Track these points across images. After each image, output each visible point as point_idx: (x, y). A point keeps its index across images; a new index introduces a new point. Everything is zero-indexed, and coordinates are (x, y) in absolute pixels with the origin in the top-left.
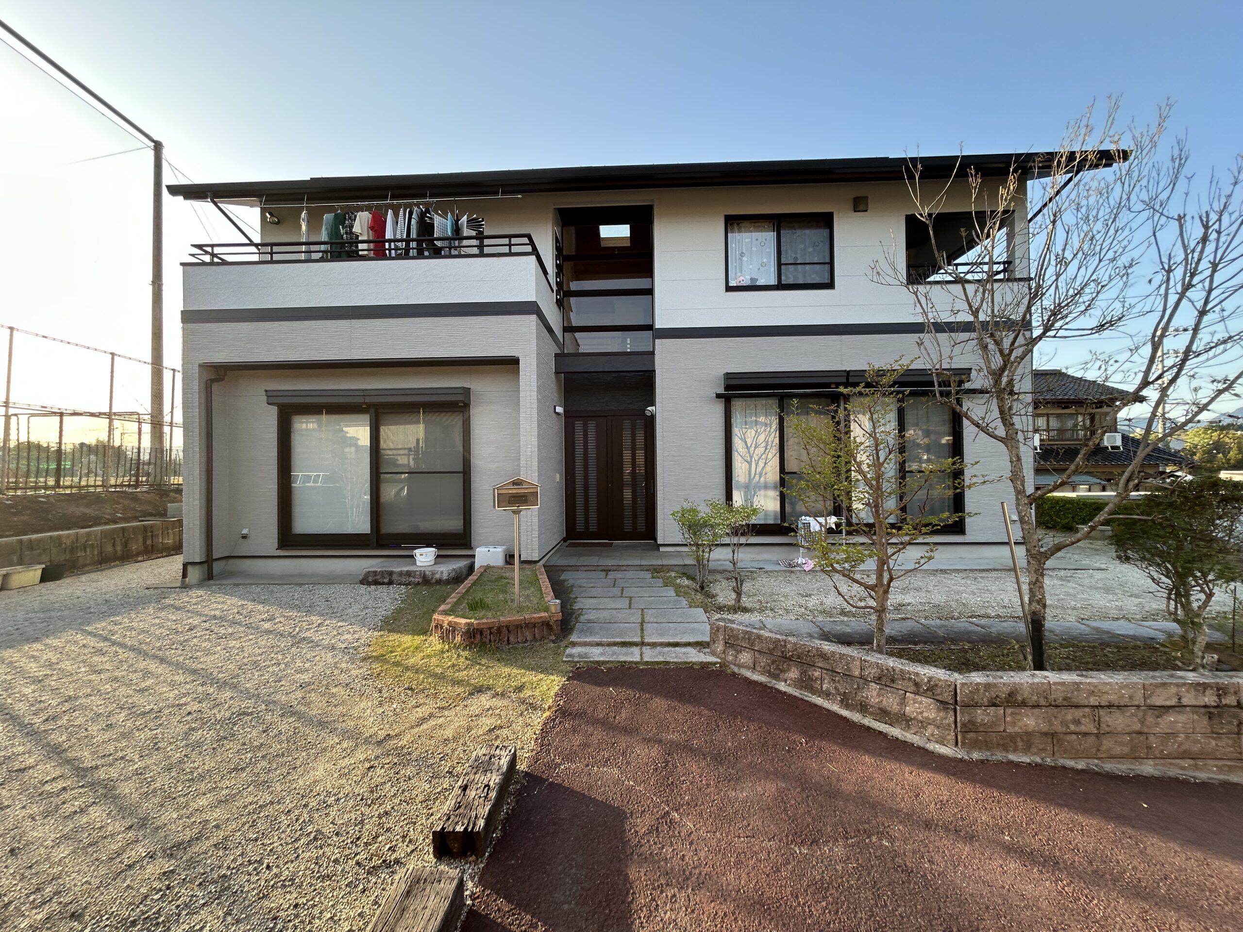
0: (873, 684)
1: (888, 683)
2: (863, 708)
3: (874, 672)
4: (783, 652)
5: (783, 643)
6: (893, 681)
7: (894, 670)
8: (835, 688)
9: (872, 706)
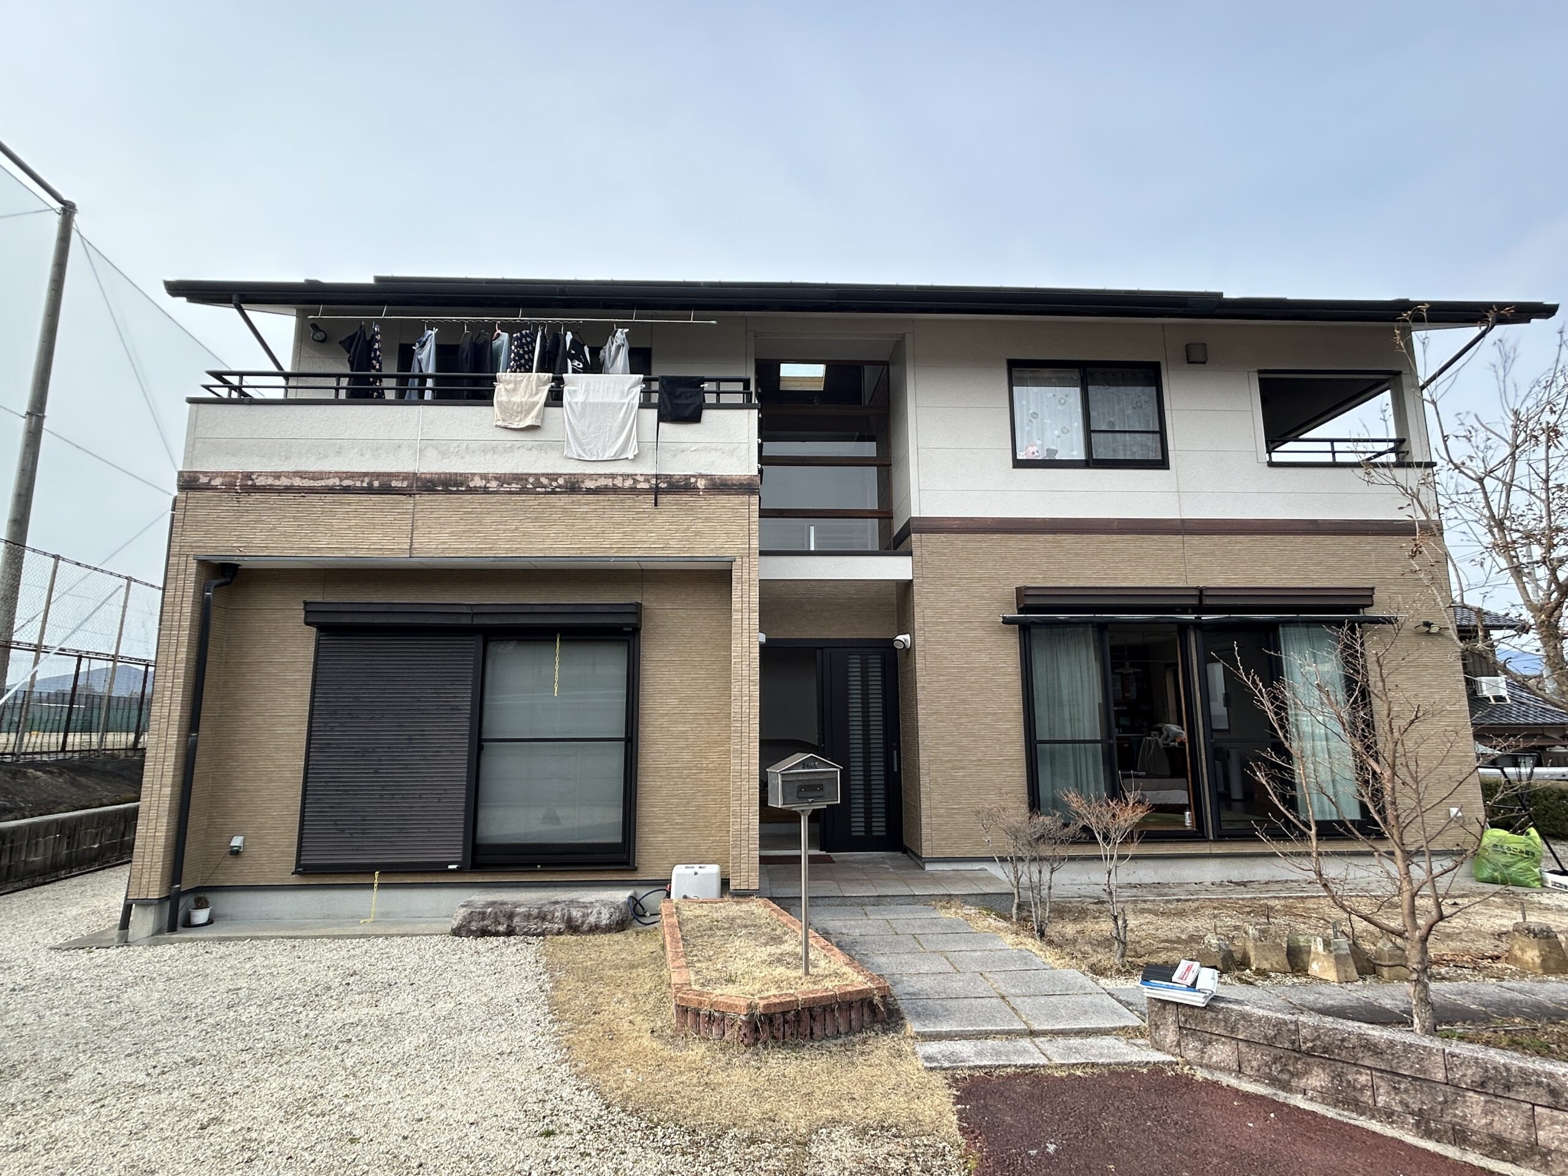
0: (1471, 1094)
1: (1499, 1092)
2: (1460, 1136)
3: (1472, 1074)
4: (1293, 1042)
5: (1292, 1027)
6: (1508, 1087)
7: (1508, 1070)
8: (1401, 1102)
9: (1474, 1132)
